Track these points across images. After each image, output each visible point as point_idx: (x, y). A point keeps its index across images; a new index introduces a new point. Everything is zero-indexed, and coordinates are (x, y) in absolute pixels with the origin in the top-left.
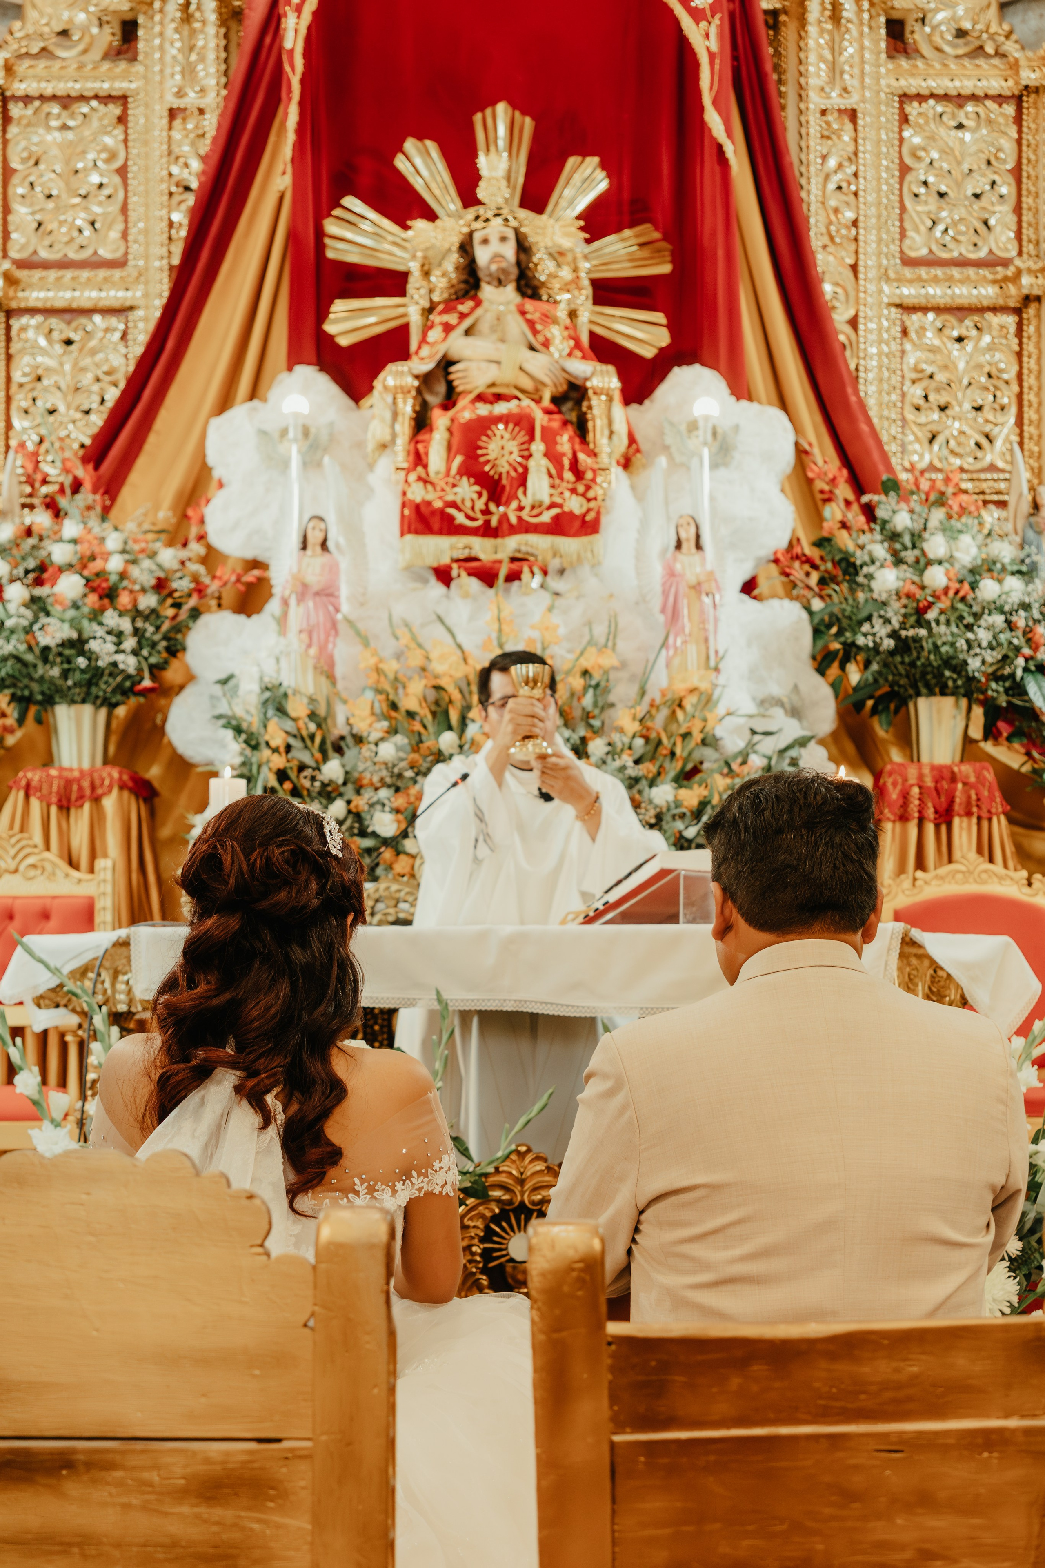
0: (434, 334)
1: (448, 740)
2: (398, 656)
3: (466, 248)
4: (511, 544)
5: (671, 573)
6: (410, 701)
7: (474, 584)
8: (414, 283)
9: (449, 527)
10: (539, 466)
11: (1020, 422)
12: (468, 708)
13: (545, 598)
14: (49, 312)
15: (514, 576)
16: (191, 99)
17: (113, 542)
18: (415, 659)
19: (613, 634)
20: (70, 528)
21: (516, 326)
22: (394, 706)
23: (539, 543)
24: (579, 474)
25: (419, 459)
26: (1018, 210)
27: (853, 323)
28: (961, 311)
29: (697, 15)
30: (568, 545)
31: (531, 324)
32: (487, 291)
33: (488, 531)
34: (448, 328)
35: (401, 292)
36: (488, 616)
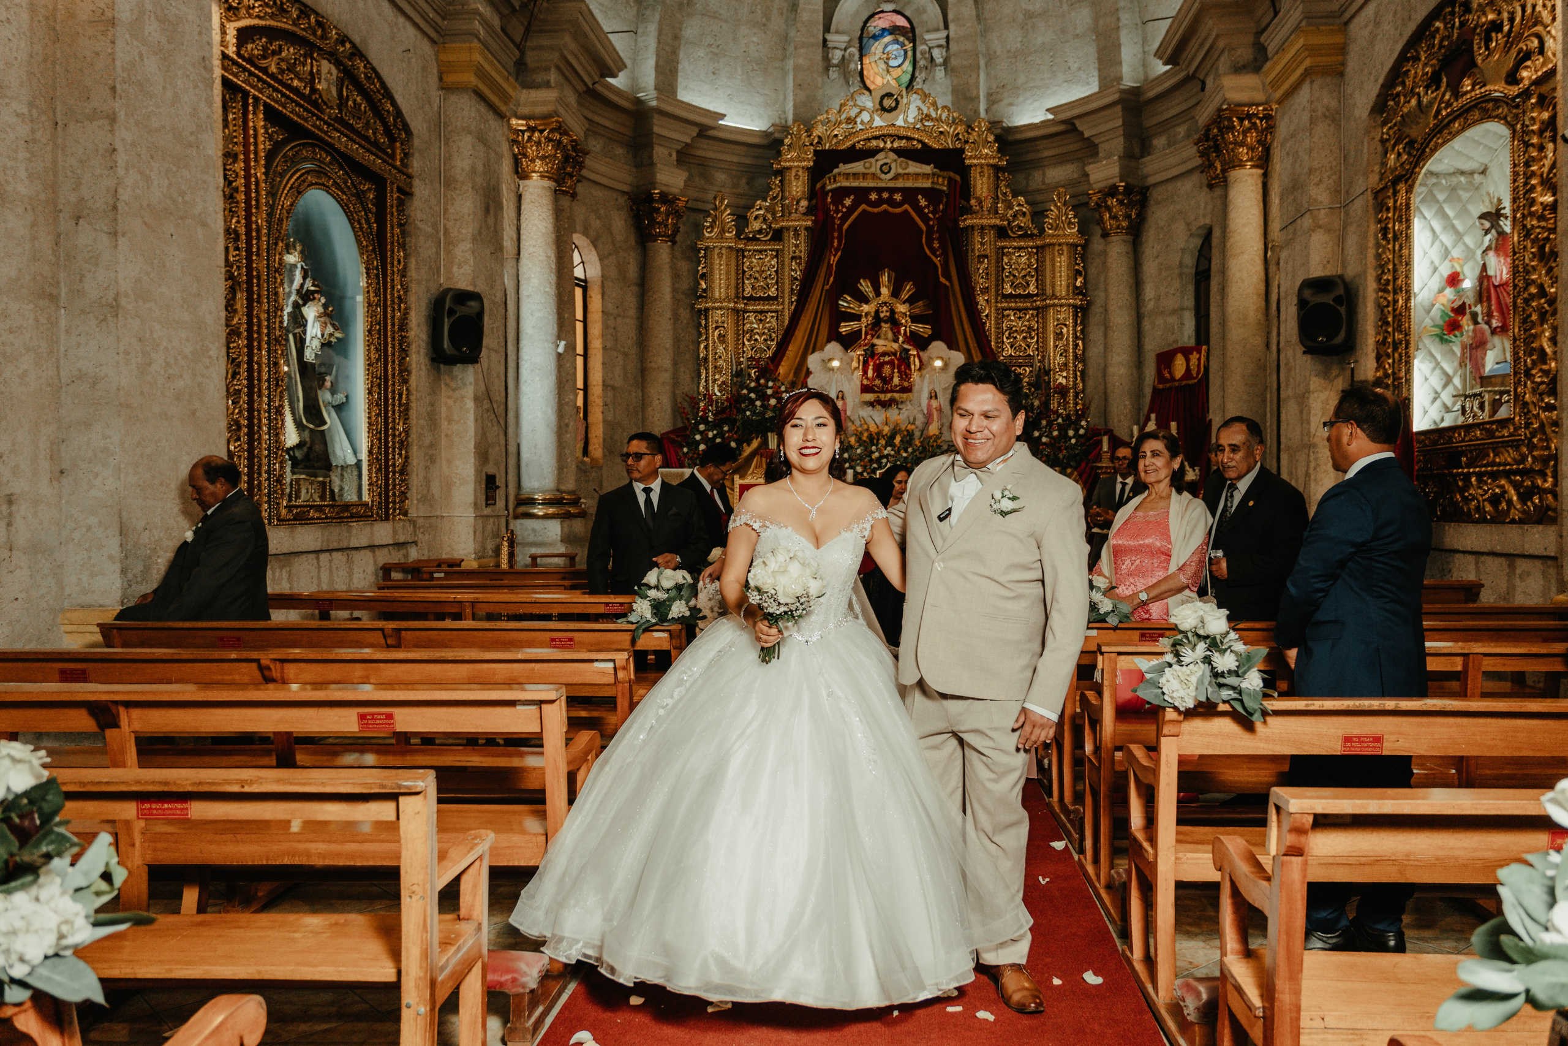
0: (869, 337)
1: (874, 448)
2: (861, 425)
3: (877, 312)
4: (889, 395)
5: (929, 406)
6: (864, 438)
7: (879, 407)
8: (864, 319)
9: (874, 392)
10: (896, 375)
11: (1037, 341)
12: (878, 440)
13: (897, 411)
14: (755, 312)
15: (890, 405)
16: (797, 254)
17: (783, 388)
18: (865, 427)
19: (915, 419)
20: (770, 384)
21: (890, 335)
22: (860, 439)
23: (896, 395)
24: (907, 375)
25: (865, 372)
26: (1037, 280)
27: (987, 316)
28: (1020, 310)
29: (937, 257)
30: (905, 396)
31: (894, 333)
32: (883, 324)
33: (883, 392)
34: (873, 336)
35: (859, 320)
36: (883, 416)
